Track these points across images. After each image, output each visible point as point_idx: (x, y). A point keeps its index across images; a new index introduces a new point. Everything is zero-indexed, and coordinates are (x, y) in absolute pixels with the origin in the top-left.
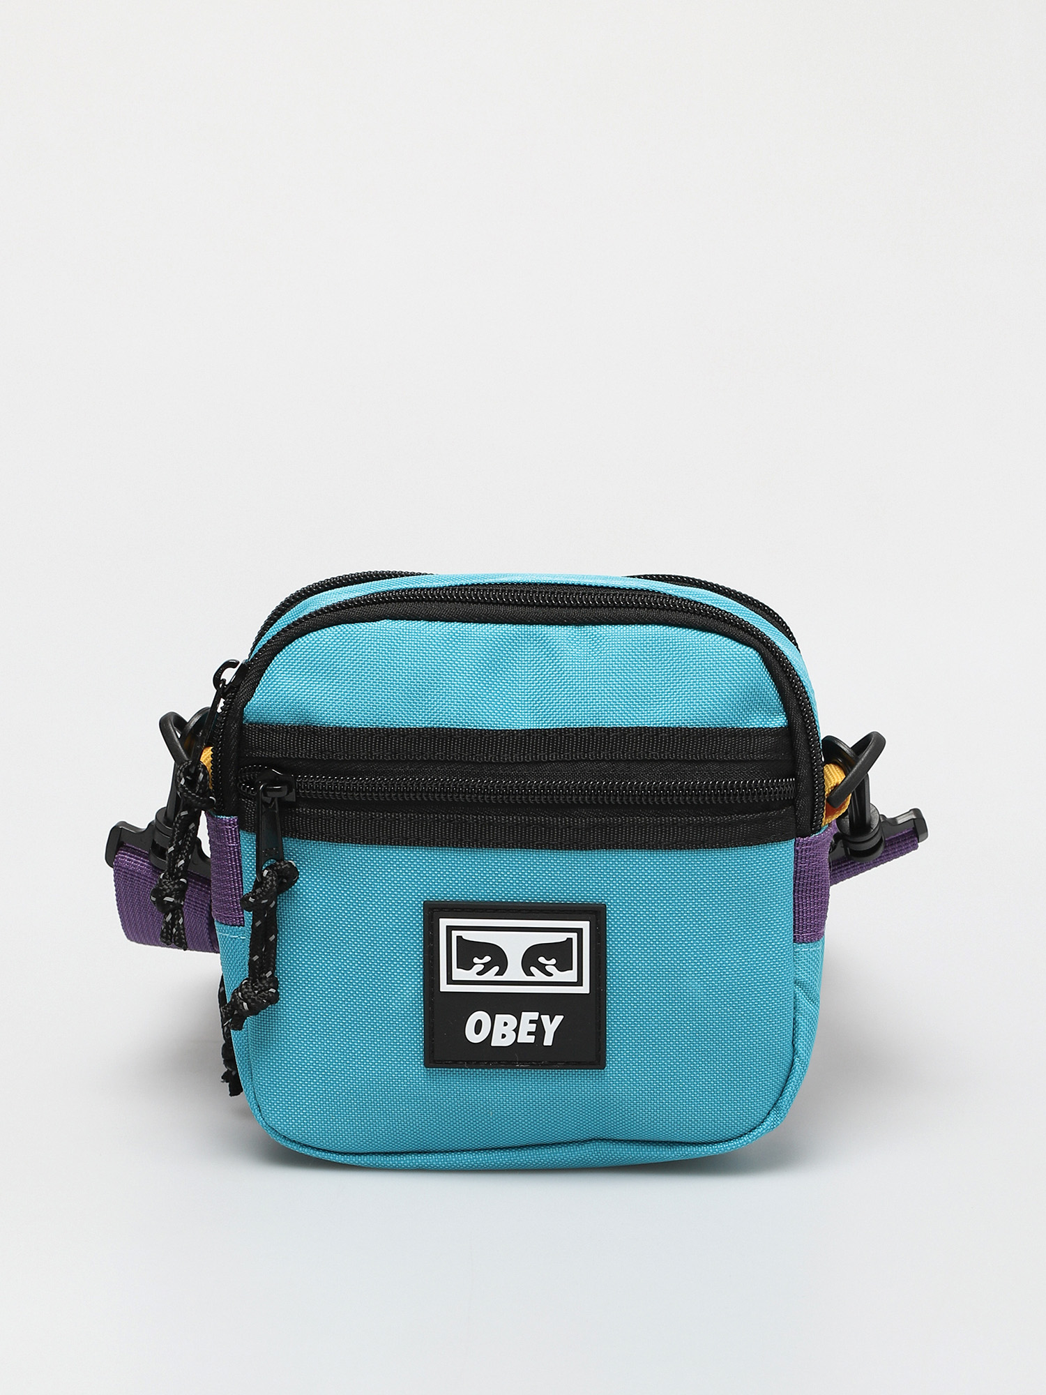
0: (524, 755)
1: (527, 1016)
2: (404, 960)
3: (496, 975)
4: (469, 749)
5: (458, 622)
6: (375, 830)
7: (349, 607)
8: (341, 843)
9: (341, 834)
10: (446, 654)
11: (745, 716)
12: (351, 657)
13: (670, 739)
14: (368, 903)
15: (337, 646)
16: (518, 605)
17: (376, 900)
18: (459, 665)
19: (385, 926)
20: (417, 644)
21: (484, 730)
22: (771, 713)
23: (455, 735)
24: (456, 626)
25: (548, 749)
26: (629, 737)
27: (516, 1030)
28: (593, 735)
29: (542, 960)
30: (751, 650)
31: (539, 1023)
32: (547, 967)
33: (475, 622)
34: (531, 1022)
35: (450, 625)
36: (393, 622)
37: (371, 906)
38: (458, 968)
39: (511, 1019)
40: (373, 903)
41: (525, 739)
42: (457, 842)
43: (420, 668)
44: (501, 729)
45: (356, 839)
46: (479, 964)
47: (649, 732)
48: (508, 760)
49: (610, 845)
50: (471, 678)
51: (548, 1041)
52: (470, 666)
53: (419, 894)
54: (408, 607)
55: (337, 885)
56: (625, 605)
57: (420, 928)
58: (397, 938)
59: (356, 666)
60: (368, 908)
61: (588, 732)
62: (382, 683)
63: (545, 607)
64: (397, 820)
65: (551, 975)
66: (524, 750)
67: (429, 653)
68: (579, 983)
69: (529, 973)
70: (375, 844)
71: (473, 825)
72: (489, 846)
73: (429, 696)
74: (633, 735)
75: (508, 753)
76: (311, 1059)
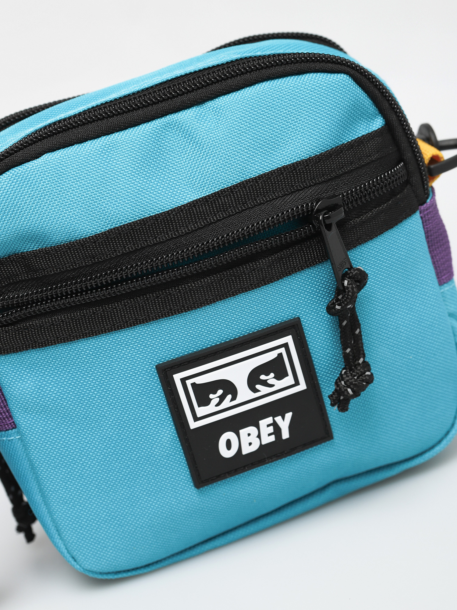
0: (196, 223)
1: (264, 423)
2: (154, 415)
3: (231, 401)
4: (151, 234)
5: (104, 136)
6: (99, 323)
7: (11, 154)
8: (75, 340)
9: (73, 333)
10: (105, 165)
11: (353, 128)
12: (29, 194)
13: (306, 170)
14: (111, 380)
15: (14, 189)
16: (146, 107)
17: (117, 376)
18: (118, 170)
19: (131, 394)
20: (78, 165)
21: (157, 214)
22: (372, 118)
23: (135, 227)
24: (104, 140)
25: (214, 211)
26: (274, 179)
27: (259, 436)
28: (245, 188)
29: (263, 377)
30: (342, 75)
31: (275, 425)
32: (268, 381)
33: (117, 131)
34: (268, 426)
35: (99, 140)
36: (53, 154)
37: (114, 382)
38: (199, 406)
39: (252, 430)
40: (116, 379)
41: (193, 210)
42: (168, 312)
43: (88, 183)
44: (170, 209)
45: (86, 333)
46: (214, 398)
47: (288, 170)
48: (185, 231)
49: (289, 272)
50: (131, 177)
51: (285, 435)
52: (127, 168)
53: (150, 361)
54: (59, 138)
55: (82, 375)
56: (230, 76)
57: (159, 387)
58: (143, 400)
59: (36, 200)
60: (113, 384)
61: (240, 186)
62: (61, 207)
63: (167, 100)
64: (115, 308)
65: (273, 386)
66: (195, 219)
67: (91, 169)
68: (297, 383)
69: (257, 391)
70: (103, 333)
71: (177, 294)
72: (194, 307)
73: (104, 204)
74: (276, 176)
75: (183, 226)
76: (105, 511)
